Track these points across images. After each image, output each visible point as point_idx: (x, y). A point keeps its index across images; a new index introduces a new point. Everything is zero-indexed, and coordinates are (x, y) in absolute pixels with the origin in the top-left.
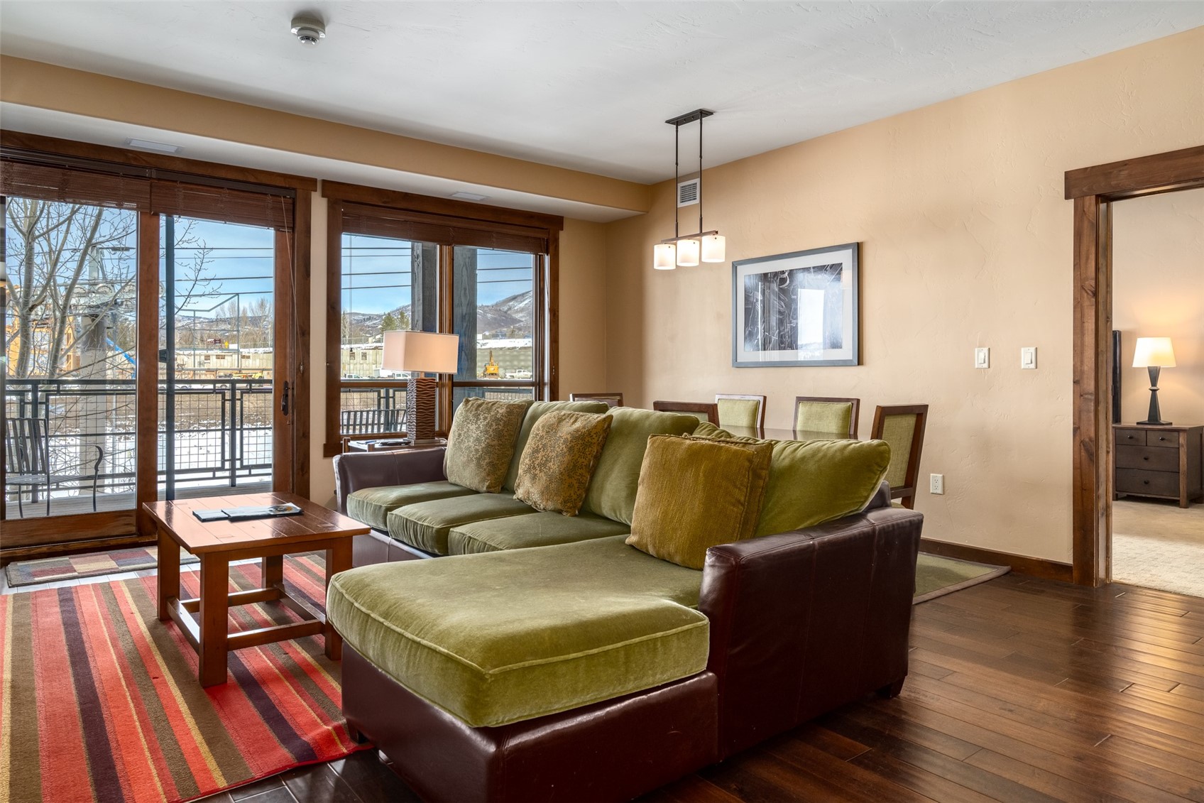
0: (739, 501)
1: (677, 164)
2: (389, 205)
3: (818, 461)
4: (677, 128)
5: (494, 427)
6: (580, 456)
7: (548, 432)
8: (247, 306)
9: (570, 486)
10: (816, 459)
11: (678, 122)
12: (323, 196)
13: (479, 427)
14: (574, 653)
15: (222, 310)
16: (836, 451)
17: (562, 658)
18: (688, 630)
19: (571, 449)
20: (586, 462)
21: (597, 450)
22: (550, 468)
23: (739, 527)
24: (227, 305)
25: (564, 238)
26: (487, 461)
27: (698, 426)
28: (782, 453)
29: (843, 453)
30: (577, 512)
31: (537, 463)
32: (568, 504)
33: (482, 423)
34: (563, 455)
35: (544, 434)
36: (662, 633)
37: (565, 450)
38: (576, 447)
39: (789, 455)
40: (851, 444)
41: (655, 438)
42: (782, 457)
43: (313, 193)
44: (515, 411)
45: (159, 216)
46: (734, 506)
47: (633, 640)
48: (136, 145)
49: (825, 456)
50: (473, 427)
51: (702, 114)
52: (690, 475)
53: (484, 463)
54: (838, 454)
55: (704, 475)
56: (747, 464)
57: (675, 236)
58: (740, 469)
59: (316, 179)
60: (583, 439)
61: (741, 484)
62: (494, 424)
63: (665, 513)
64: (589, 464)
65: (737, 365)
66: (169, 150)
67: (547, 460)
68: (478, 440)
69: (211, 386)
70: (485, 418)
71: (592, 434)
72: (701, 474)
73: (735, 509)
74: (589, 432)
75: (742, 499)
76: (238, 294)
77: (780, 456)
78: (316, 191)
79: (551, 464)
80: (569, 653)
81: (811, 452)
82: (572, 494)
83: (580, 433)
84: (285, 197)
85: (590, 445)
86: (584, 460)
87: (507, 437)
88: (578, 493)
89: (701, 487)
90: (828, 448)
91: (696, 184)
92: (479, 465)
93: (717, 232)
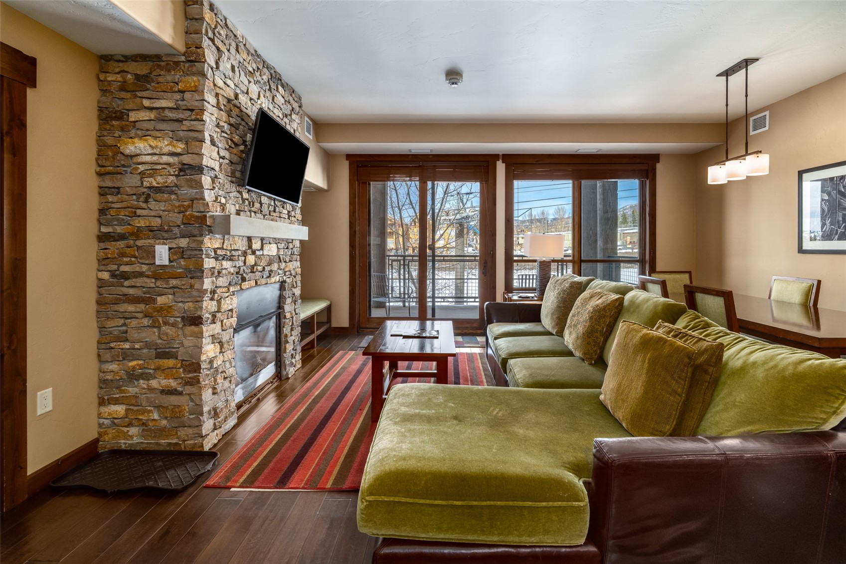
0: (676, 392)
1: (727, 105)
2: (540, 162)
3: (767, 370)
4: (727, 78)
5: (562, 295)
6: (596, 324)
7: (582, 304)
8: (536, 214)
9: (588, 343)
10: (766, 366)
11: (727, 73)
12: (503, 163)
13: (554, 295)
14: (441, 500)
15: (525, 216)
16: (789, 363)
17: (428, 502)
18: (560, 507)
19: (591, 318)
20: (600, 329)
21: (610, 321)
22: (578, 329)
23: (676, 414)
24: (527, 213)
25: (660, 167)
26: (556, 316)
27: (685, 313)
28: (739, 353)
29: (796, 367)
30: (593, 362)
31: (573, 323)
32: (587, 356)
33: (556, 292)
34: (586, 321)
35: (580, 304)
36: (530, 503)
37: (588, 318)
38: (594, 317)
39: (744, 356)
40: (810, 359)
41: (624, 323)
42: (737, 357)
43: (497, 162)
44: (575, 286)
45: (427, 183)
46: (671, 395)
47: (499, 503)
48: (414, 152)
49: (776, 366)
50: (552, 294)
51: (747, 63)
52: (639, 358)
53: (555, 317)
54: (790, 367)
55: (648, 363)
56: (686, 360)
57: (725, 159)
58: (678, 364)
59: (499, 155)
60: (599, 312)
61: (679, 378)
62: (562, 293)
63: (619, 385)
64: (603, 330)
65: (801, 250)
66: (428, 152)
67: (578, 323)
68: (553, 302)
69: (474, 258)
70: (558, 289)
71: (606, 309)
72: (647, 361)
73: (672, 398)
74: (605, 307)
75: (679, 390)
76: (531, 209)
77: (736, 355)
78: (499, 160)
79: (580, 326)
80: (435, 499)
81: (763, 359)
82: (590, 349)
83: (598, 307)
84: (483, 166)
85: (604, 316)
86: (599, 327)
87: (569, 302)
88: (594, 349)
89: (645, 372)
90: (783, 359)
91: (765, 115)
92: (552, 318)
93: (761, 152)
